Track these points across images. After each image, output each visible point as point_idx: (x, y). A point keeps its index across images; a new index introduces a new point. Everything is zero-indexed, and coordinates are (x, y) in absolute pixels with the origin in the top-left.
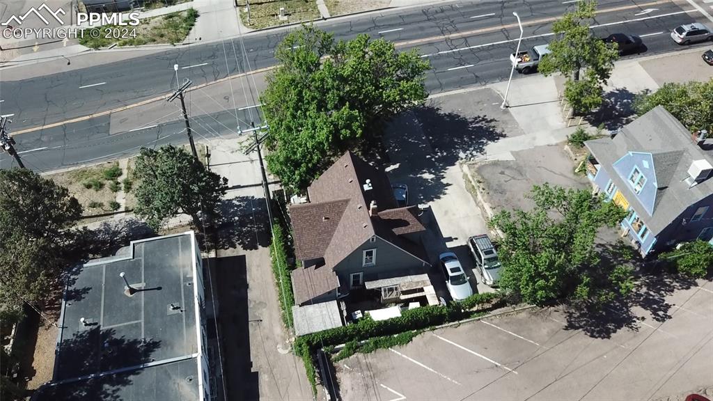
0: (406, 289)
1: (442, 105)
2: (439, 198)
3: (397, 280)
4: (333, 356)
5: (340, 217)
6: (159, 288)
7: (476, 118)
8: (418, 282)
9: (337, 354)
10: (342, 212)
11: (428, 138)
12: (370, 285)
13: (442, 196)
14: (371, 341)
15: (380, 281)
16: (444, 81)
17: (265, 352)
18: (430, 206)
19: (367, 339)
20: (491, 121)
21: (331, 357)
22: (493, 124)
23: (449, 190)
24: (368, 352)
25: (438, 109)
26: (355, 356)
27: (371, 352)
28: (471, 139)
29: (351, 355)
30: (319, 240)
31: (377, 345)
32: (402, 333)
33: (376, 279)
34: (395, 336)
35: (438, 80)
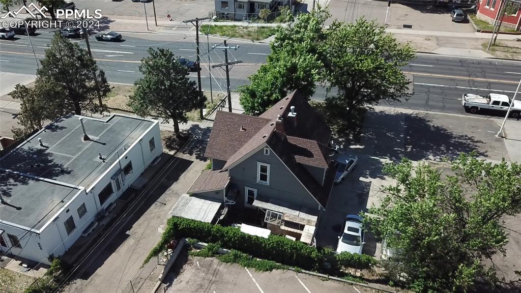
0: (288, 220)
1: (434, 120)
3: (284, 210)
4: (194, 251)
5: (256, 132)
6: (104, 144)
7: (462, 136)
8: (304, 219)
9: (198, 251)
10: (260, 129)
11: (405, 137)
12: (257, 203)
14: (232, 252)
15: (269, 204)
16: (448, 106)
17: (148, 225)
18: (371, 182)
19: (230, 249)
20: (477, 142)
21: (191, 250)
22: (478, 144)
24: (224, 261)
25: (429, 121)
26: (211, 259)
27: (227, 262)
28: (448, 149)
29: (208, 256)
30: (230, 145)
31: (236, 259)
32: (266, 260)
33: (267, 201)
34: (258, 259)
35: (443, 103)
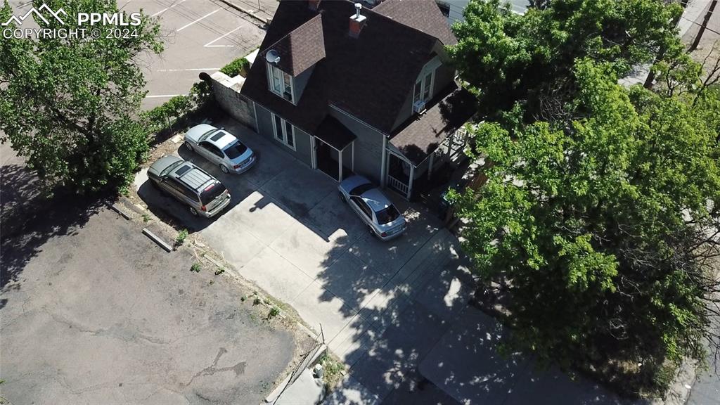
2: (324, 264)
13: (322, 269)
18: (328, 241)
23: (318, 287)
